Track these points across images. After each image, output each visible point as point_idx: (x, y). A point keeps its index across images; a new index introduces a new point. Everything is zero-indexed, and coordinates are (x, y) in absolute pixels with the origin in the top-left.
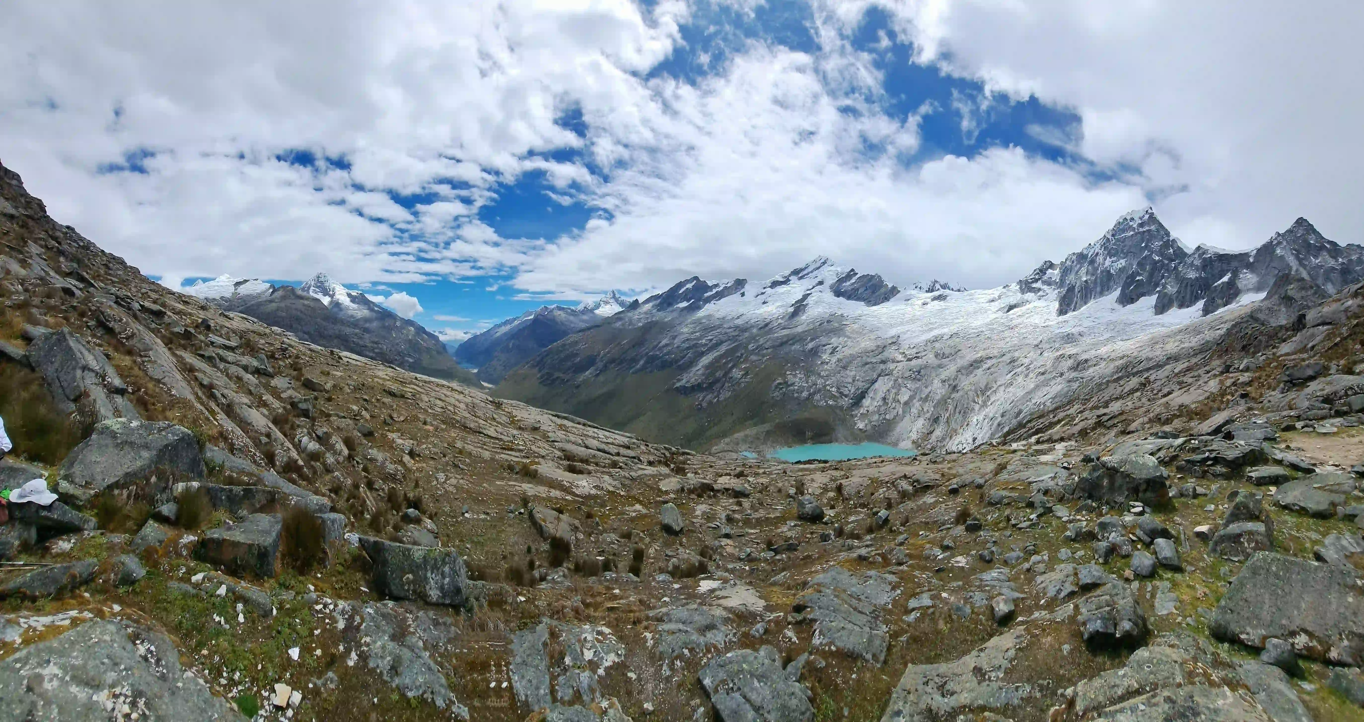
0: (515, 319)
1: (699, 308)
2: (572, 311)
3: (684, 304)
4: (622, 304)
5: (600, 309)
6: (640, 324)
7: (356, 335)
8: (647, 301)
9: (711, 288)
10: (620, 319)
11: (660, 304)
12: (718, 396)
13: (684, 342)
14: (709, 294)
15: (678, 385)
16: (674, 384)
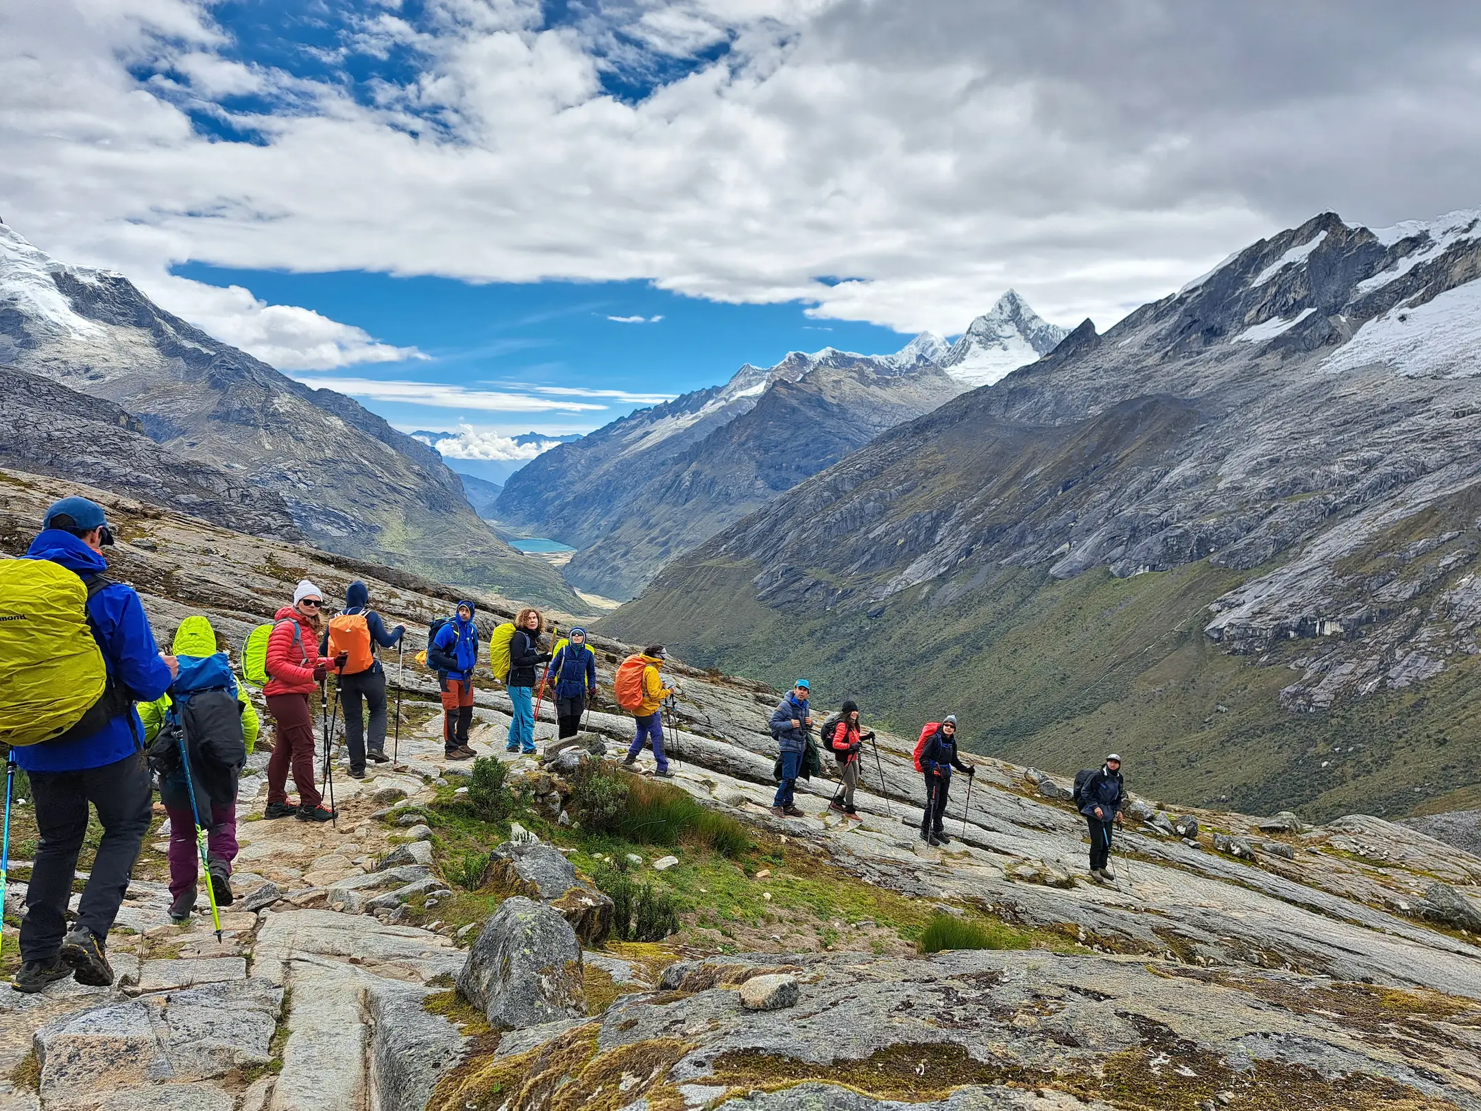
0: (709, 394)
1: (1333, 339)
2: (878, 368)
3: (1275, 327)
4: (1037, 338)
5: (969, 362)
6: (1095, 410)
7: (94, 440)
8: (1128, 324)
9: (1390, 255)
10: (1025, 393)
11: (1184, 330)
12: (1384, 667)
13: (1256, 471)
14: (1381, 279)
15: (1221, 621)
16: (1210, 616)
